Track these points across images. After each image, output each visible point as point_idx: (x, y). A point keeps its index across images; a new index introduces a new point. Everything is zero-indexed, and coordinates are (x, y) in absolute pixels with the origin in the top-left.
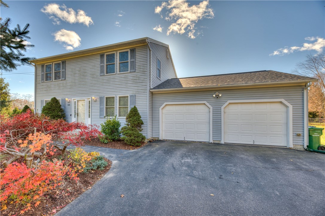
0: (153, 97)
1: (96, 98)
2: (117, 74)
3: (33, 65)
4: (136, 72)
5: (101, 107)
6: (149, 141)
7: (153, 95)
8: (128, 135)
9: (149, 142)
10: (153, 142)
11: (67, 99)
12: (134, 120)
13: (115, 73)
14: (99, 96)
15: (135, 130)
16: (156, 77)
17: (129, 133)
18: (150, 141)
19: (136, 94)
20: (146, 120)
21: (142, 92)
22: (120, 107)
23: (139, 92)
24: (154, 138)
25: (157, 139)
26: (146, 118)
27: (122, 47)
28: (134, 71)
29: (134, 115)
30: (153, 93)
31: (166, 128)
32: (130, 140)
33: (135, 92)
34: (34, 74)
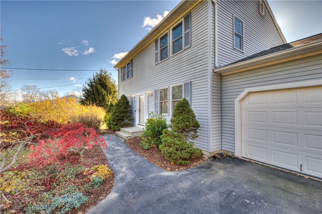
0: (223, 81)
1: (152, 92)
2: (170, 58)
3: (116, 69)
4: (192, 47)
5: (156, 102)
6: (211, 155)
7: (223, 78)
8: (167, 144)
9: (212, 159)
10: (220, 160)
11: (132, 96)
12: (179, 121)
13: (168, 58)
14: (154, 89)
15: (179, 137)
16: (232, 48)
17: (168, 141)
18: (214, 157)
19: (192, 80)
20: (207, 121)
21: (201, 75)
22: (174, 101)
23: (196, 77)
24: (225, 152)
25: (230, 154)
26: (206, 118)
27: (174, 19)
28: (189, 46)
29: (181, 113)
30: (223, 75)
31: (249, 138)
32: (169, 153)
33: (190, 78)
34: (118, 77)
